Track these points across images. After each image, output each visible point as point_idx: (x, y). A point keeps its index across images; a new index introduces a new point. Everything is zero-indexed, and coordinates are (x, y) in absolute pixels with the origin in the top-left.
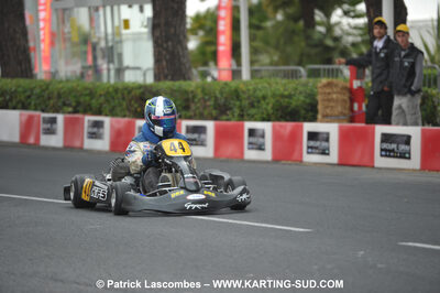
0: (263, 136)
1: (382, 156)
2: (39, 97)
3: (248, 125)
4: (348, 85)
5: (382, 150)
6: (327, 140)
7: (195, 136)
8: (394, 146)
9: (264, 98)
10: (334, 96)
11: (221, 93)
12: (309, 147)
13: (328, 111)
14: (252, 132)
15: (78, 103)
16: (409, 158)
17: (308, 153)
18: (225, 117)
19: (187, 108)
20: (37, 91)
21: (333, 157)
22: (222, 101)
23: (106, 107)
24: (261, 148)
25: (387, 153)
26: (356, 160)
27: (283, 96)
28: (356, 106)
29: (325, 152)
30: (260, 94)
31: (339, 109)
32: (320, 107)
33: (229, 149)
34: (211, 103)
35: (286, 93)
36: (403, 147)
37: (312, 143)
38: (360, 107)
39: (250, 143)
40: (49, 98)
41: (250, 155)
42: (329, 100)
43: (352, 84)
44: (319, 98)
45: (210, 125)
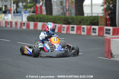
0: (84, 29)
1: (106, 34)
2: (46, 19)
3: (83, 26)
4: (106, 17)
5: (106, 32)
6: (96, 30)
7: (72, 29)
8: (107, 31)
9: (88, 20)
10: (102, 20)
11: (80, 19)
12: (93, 32)
13: (101, 23)
14: (83, 28)
15: (53, 21)
16: (110, 34)
17: (93, 33)
18: (80, 24)
19: (73, 22)
20: (46, 18)
21: (97, 34)
22: (80, 21)
23: (58, 22)
24: (84, 31)
25: (106, 33)
26: (101, 34)
27: (92, 20)
28: (108, 22)
29: (95, 33)
30: (87, 19)
31: (103, 23)
32: (99, 22)
33: (79, 32)
34: (78, 21)
35: (93, 19)
36: (109, 32)
37: (93, 31)
38: (109, 22)
39: (83, 31)
40: (48, 20)
41: (83, 33)
42: (101, 21)
43: (107, 17)
44: (99, 20)
45: (75, 26)
